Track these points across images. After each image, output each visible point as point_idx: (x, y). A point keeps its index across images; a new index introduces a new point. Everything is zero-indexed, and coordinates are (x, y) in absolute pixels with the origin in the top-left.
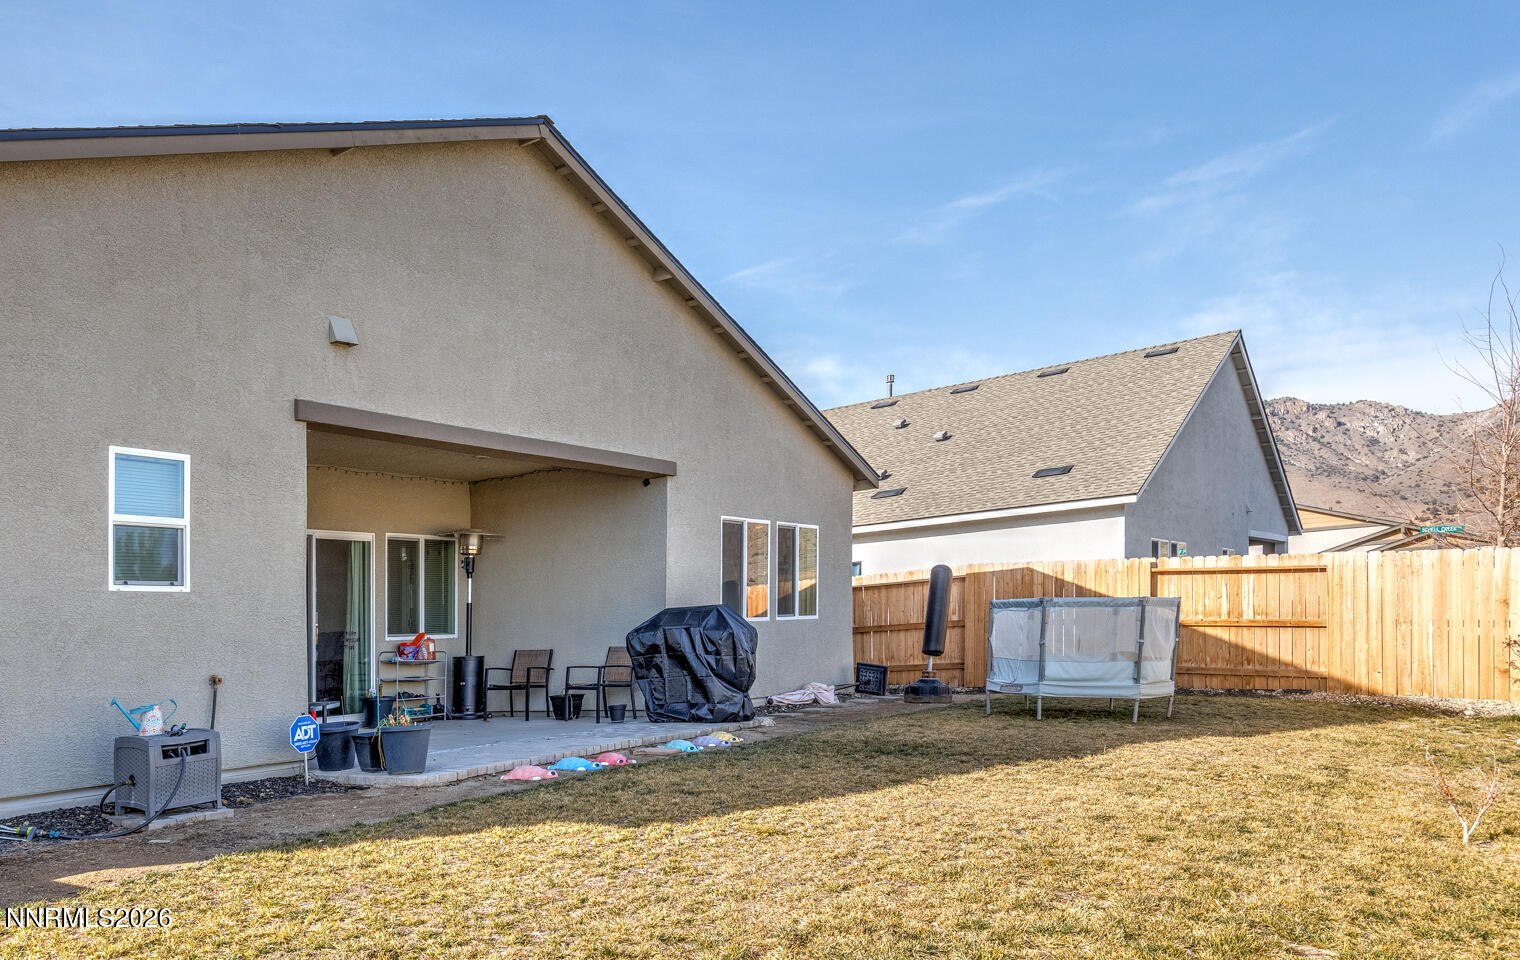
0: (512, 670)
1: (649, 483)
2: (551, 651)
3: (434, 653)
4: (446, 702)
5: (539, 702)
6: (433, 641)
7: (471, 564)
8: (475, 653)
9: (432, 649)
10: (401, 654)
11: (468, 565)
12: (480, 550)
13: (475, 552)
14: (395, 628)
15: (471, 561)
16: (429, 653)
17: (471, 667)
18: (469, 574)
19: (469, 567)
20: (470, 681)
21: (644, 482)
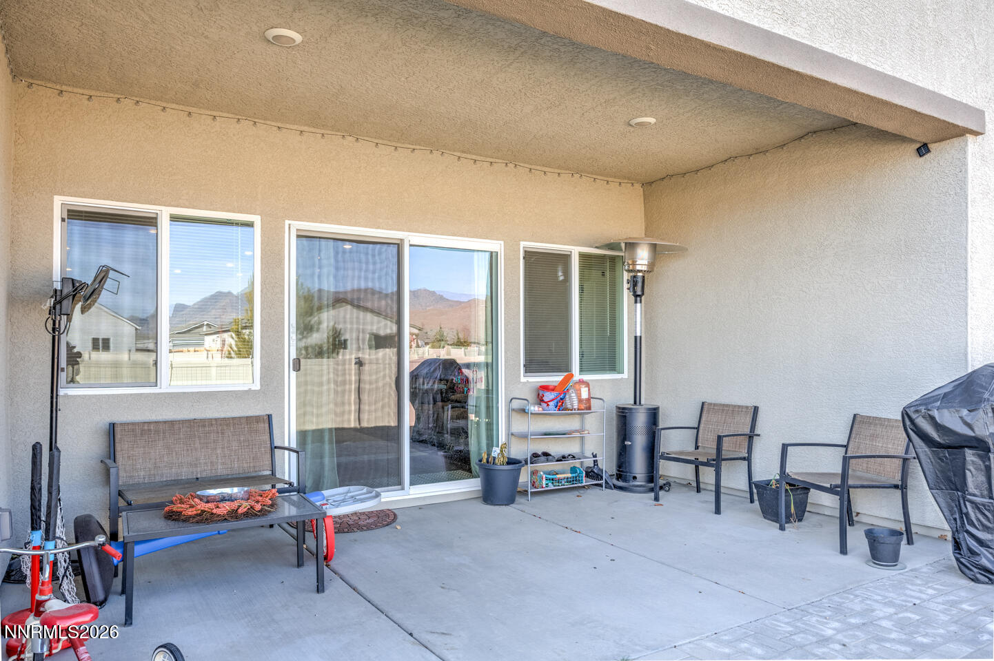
0: (698, 428)
1: (928, 151)
2: (756, 409)
3: (588, 400)
4: (607, 465)
5: (735, 478)
6: (587, 384)
7: (640, 285)
8: (647, 400)
9: (585, 395)
10: (540, 400)
11: (635, 285)
12: (652, 266)
13: (645, 268)
14: (533, 366)
15: (640, 281)
16: (580, 401)
17: (640, 421)
18: (637, 297)
19: (638, 289)
20: (639, 441)
21: (918, 150)
